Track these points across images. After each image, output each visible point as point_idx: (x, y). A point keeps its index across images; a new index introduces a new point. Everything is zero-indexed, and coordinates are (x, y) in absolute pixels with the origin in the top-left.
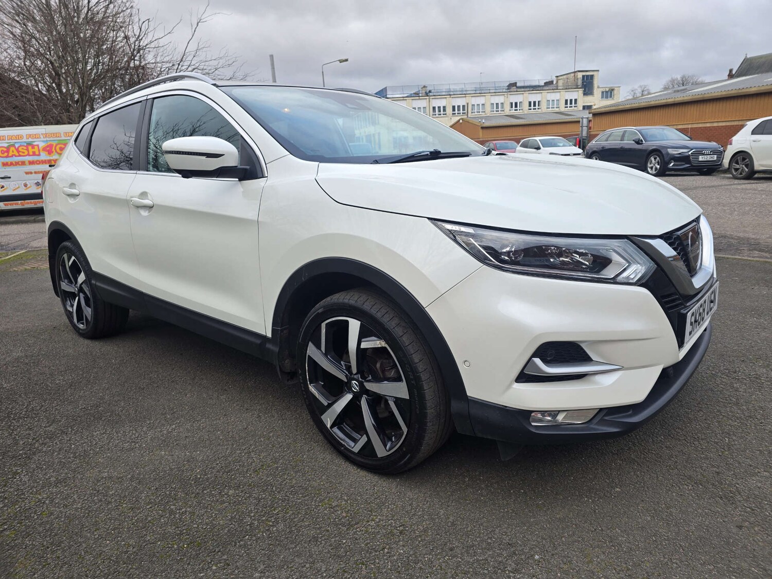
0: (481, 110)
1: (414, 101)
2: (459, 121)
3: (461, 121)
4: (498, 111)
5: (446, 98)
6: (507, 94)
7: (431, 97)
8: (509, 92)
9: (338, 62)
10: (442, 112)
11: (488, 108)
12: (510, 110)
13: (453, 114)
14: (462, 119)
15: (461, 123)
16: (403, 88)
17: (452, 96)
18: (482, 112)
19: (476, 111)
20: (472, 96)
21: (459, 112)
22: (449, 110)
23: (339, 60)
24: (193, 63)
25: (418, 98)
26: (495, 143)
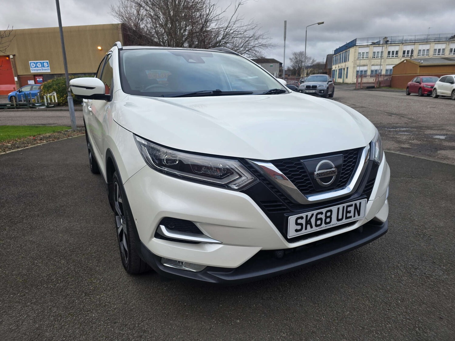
0: (425, 54)
1: (375, 48)
2: (404, 61)
3: (405, 61)
4: (440, 55)
5: (399, 45)
6: (449, 43)
7: (388, 45)
8: (451, 41)
9: (317, 24)
10: (395, 55)
11: (431, 53)
12: (450, 54)
13: (403, 56)
14: (406, 60)
15: (405, 63)
16: (367, 39)
17: (404, 44)
18: (426, 55)
19: (421, 54)
20: (420, 44)
21: (408, 55)
22: (400, 54)
23: (318, 23)
24: (234, 28)
25: (378, 45)
26: (422, 78)
